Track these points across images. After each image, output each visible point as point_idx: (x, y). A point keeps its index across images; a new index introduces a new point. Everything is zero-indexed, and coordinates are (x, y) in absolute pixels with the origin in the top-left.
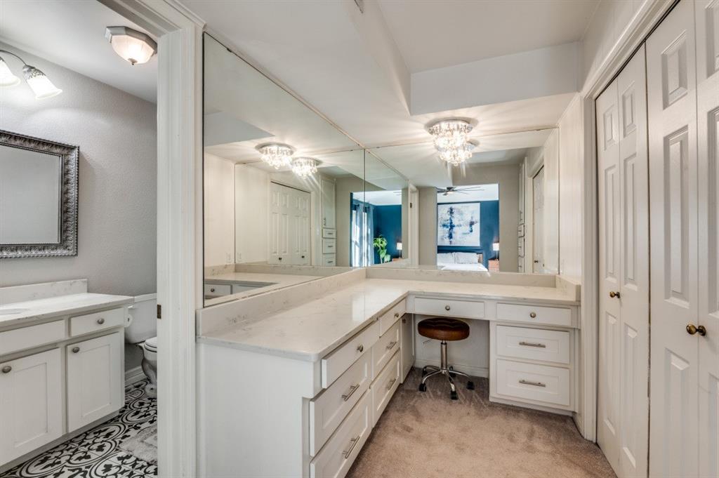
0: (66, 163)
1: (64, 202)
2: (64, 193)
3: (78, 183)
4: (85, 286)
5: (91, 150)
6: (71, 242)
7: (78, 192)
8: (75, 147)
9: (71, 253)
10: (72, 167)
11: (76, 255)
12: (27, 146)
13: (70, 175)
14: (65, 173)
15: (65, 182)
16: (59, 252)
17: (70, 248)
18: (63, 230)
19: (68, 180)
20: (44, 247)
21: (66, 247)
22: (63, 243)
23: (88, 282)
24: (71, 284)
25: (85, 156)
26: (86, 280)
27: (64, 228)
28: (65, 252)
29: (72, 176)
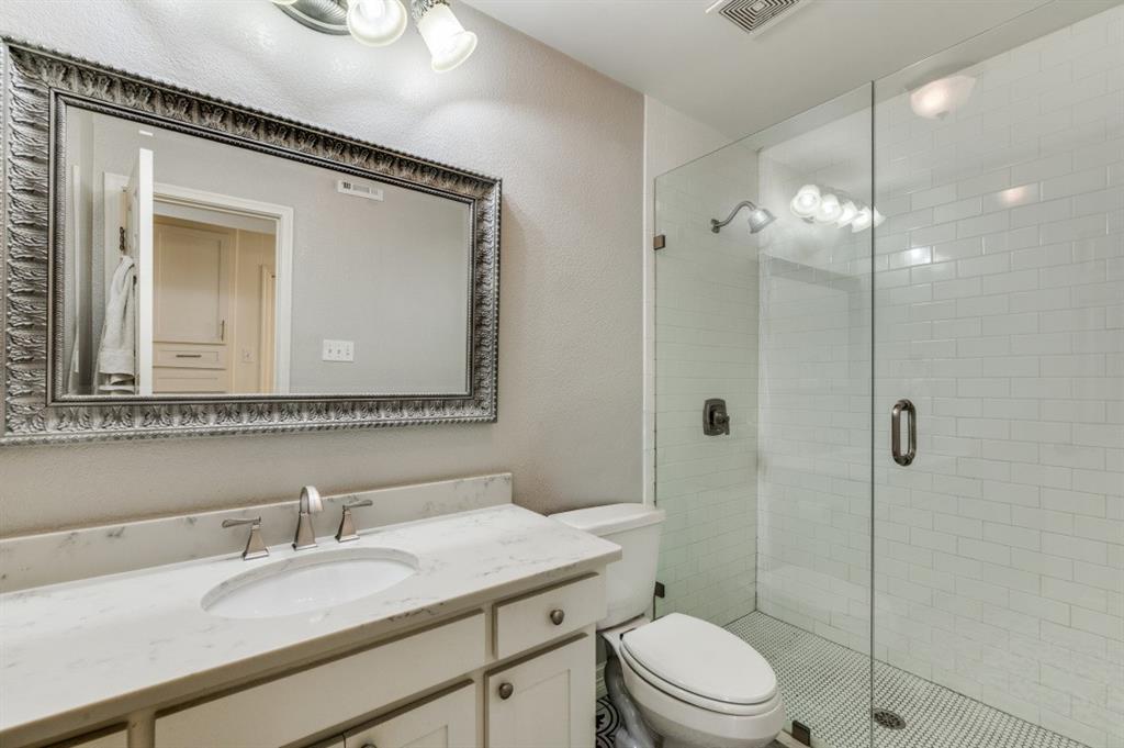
0: (480, 219)
1: (477, 302)
2: (477, 283)
3: (499, 262)
4: (508, 490)
5: (521, 190)
6: (486, 393)
7: (499, 281)
8: (495, 181)
9: (486, 415)
10: (490, 225)
11: (495, 420)
12: (419, 181)
13: (486, 244)
14: (479, 239)
15: (478, 260)
16: (469, 413)
17: (485, 404)
18: (475, 366)
19: (483, 255)
20: (444, 401)
21: (479, 404)
22: (473, 396)
23: (513, 480)
24: (486, 484)
25: (509, 204)
26: (509, 474)
27: (475, 361)
28: (478, 413)
29: (490, 245)
